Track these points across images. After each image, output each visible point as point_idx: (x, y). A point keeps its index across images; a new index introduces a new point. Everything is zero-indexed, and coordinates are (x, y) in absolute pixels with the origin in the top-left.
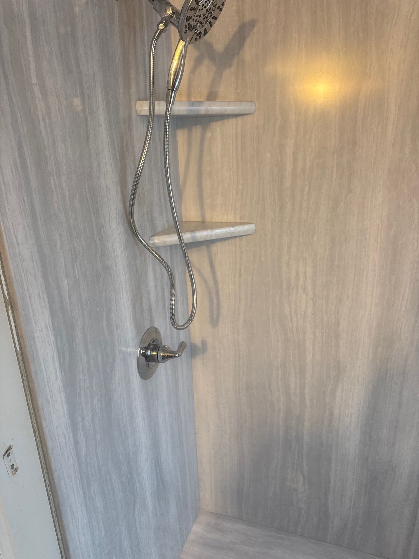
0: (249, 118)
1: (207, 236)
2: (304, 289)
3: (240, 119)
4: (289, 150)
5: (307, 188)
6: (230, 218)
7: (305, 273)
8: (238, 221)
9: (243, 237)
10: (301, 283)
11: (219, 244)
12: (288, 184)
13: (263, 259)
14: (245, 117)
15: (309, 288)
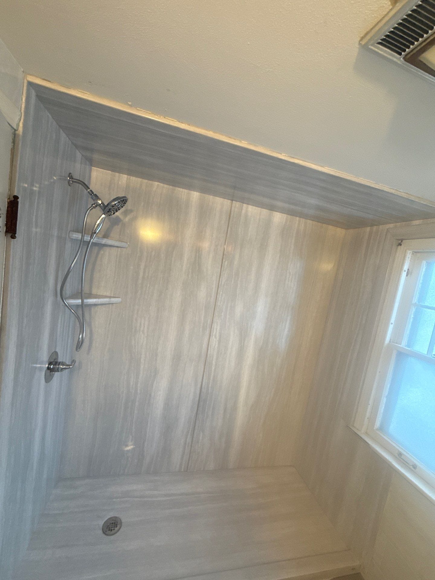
0: (124, 249)
1: (96, 302)
2: (143, 332)
3: (120, 248)
4: (142, 267)
5: (149, 285)
6: (108, 294)
7: (144, 324)
8: (112, 295)
9: (114, 304)
10: (142, 329)
11: (99, 307)
12: (140, 281)
13: (123, 316)
14: (122, 249)
15: (146, 331)
